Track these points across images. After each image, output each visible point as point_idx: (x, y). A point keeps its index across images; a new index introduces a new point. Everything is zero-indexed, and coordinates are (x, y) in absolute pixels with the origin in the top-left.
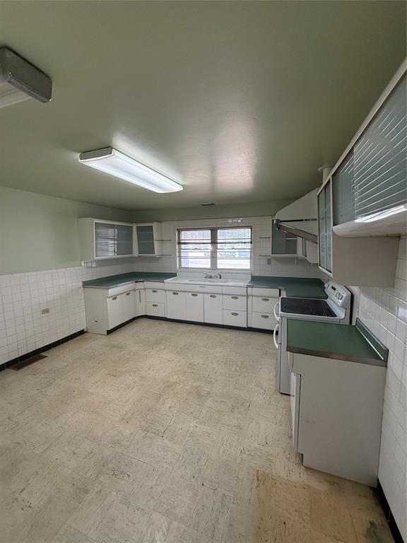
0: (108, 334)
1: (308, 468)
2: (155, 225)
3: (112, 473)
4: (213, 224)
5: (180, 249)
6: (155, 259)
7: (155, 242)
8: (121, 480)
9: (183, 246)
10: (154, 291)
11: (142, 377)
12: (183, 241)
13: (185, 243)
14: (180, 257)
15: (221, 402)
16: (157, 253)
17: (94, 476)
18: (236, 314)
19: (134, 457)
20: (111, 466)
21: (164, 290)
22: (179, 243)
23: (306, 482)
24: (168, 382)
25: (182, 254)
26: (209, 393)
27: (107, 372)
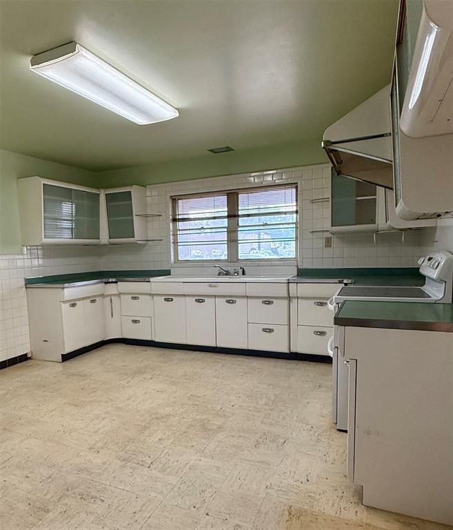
0: (63, 361)
1: (370, 508)
2: (135, 191)
3: (80, 497)
4: (231, 183)
5: (176, 230)
6: (136, 248)
7: (136, 219)
8: (93, 504)
9: (180, 225)
10: (134, 298)
11: (118, 408)
12: (180, 217)
13: (184, 220)
14: (176, 243)
15: (240, 436)
16: (138, 236)
17: (56, 499)
18: (271, 331)
19: (109, 484)
20: (77, 491)
21: (150, 295)
22: (175, 220)
23: (365, 520)
24: (157, 413)
25: (180, 239)
26: (220, 427)
27: (64, 401)
